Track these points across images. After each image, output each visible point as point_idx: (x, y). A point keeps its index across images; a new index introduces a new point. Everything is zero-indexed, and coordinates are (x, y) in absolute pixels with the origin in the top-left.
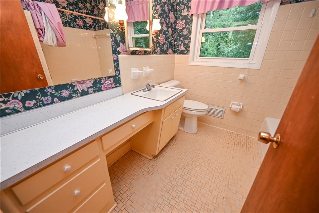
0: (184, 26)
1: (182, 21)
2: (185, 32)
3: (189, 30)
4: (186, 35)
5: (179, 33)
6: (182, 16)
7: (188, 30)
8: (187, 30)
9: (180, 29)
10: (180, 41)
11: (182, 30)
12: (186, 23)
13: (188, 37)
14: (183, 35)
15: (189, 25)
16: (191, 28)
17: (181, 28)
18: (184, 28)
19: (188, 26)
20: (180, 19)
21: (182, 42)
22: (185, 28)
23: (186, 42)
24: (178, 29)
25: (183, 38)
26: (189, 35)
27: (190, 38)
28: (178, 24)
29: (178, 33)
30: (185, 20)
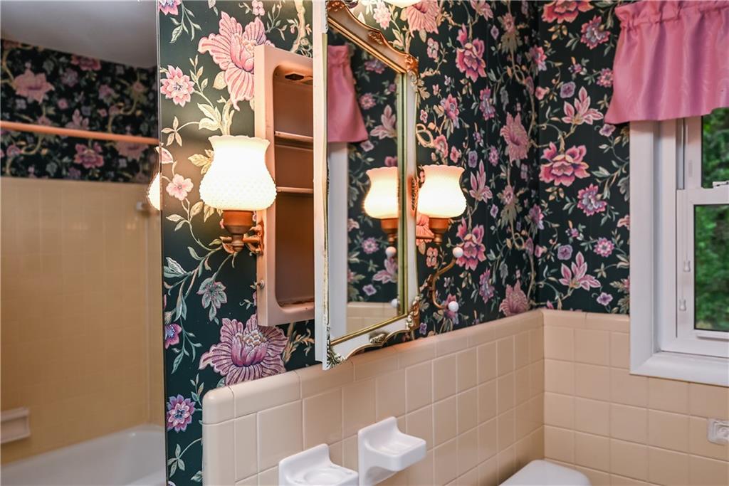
0: (583, 174)
1: (567, 147)
2: (591, 202)
3: (615, 189)
4: (598, 216)
5: (556, 206)
6: (566, 127)
7: (606, 194)
8: (601, 191)
9: (561, 185)
10: (564, 240)
11: (572, 192)
12: (594, 159)
13: (611, 224)
14: (578, 216)
15: (612, 170)
16: (627, 185)
17: (568, 183)
18: (580, 184)
19: (603, 172)
20: (555, 139)
21: (577, 246)
22: (592, 180)
23: (604, 247)
24: (552, 184)
25: (581, 227)
26: (618, 218)
27: (625, 233)
28: (545, 161)
29: (551, 204)
30: (583, 148)
